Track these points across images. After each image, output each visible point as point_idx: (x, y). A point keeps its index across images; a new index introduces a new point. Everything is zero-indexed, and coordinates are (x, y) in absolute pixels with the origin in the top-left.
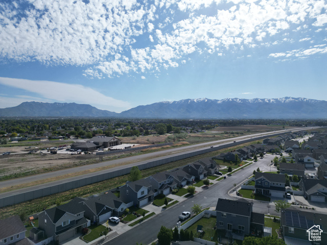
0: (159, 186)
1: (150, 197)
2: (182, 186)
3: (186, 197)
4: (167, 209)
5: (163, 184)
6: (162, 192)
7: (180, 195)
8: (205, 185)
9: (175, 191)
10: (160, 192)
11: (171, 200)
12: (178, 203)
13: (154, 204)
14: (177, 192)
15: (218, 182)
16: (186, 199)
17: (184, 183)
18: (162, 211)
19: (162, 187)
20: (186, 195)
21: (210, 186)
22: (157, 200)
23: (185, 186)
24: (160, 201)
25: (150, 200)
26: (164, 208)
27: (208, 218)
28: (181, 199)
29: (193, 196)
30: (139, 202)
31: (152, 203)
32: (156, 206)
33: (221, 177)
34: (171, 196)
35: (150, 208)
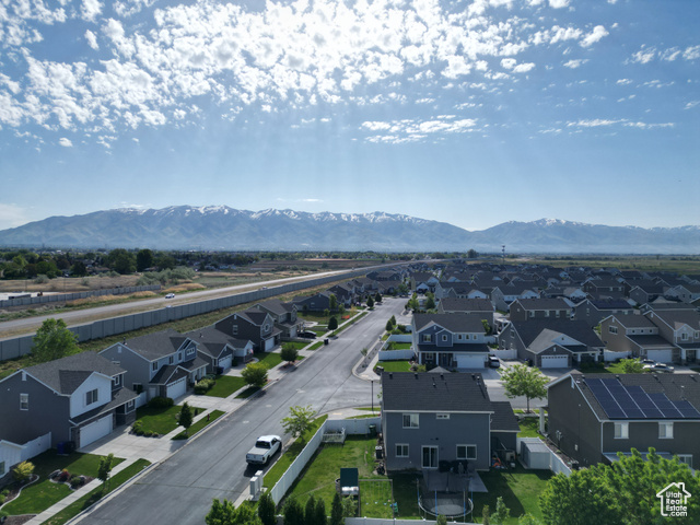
0: (152, 373)
1: (120, 410)
2: (220, 371)
3: (243, 395)
4: (191, 439)
5: (165, 367)
6: (163, 390)
7: (224, 395)
8: (285, 363)
9: (205, 384)
10: (153, 392)
11: (198, 411)
12: (223, 418)
13: (136, 432)
14: (211, 386)
15: (312, 352)
16: (245, 402)
17: (225, 362)
18: (173, 449)
19: (163, 374)
20: (240, 391)
21: (297, 363)
22: (147, 417)
23: (228, 370)
24: (158, 418)
25: (120, 419)
26: (181, 438)
27: (343, 444)
28: (230, 404)
29: (264, 393)
30: (76, 432)
31: (129, 429)
32: (148, 436)
33: (315, 342)
34: (193, 401)
35: (126, 448)
